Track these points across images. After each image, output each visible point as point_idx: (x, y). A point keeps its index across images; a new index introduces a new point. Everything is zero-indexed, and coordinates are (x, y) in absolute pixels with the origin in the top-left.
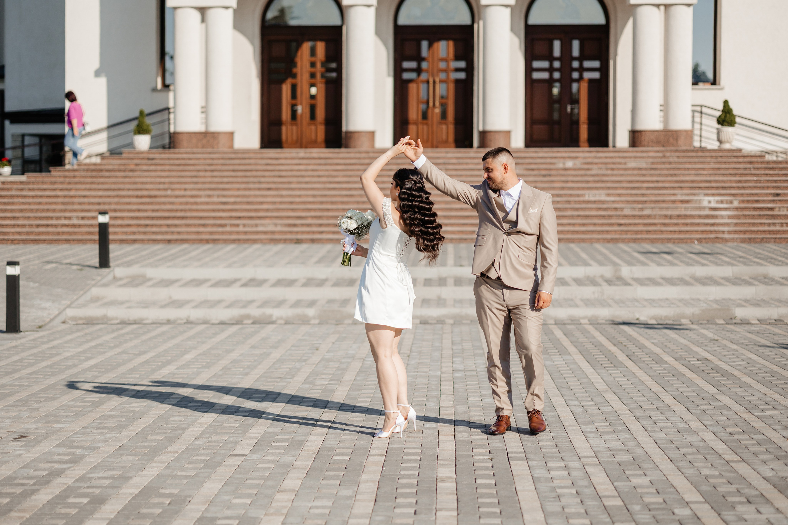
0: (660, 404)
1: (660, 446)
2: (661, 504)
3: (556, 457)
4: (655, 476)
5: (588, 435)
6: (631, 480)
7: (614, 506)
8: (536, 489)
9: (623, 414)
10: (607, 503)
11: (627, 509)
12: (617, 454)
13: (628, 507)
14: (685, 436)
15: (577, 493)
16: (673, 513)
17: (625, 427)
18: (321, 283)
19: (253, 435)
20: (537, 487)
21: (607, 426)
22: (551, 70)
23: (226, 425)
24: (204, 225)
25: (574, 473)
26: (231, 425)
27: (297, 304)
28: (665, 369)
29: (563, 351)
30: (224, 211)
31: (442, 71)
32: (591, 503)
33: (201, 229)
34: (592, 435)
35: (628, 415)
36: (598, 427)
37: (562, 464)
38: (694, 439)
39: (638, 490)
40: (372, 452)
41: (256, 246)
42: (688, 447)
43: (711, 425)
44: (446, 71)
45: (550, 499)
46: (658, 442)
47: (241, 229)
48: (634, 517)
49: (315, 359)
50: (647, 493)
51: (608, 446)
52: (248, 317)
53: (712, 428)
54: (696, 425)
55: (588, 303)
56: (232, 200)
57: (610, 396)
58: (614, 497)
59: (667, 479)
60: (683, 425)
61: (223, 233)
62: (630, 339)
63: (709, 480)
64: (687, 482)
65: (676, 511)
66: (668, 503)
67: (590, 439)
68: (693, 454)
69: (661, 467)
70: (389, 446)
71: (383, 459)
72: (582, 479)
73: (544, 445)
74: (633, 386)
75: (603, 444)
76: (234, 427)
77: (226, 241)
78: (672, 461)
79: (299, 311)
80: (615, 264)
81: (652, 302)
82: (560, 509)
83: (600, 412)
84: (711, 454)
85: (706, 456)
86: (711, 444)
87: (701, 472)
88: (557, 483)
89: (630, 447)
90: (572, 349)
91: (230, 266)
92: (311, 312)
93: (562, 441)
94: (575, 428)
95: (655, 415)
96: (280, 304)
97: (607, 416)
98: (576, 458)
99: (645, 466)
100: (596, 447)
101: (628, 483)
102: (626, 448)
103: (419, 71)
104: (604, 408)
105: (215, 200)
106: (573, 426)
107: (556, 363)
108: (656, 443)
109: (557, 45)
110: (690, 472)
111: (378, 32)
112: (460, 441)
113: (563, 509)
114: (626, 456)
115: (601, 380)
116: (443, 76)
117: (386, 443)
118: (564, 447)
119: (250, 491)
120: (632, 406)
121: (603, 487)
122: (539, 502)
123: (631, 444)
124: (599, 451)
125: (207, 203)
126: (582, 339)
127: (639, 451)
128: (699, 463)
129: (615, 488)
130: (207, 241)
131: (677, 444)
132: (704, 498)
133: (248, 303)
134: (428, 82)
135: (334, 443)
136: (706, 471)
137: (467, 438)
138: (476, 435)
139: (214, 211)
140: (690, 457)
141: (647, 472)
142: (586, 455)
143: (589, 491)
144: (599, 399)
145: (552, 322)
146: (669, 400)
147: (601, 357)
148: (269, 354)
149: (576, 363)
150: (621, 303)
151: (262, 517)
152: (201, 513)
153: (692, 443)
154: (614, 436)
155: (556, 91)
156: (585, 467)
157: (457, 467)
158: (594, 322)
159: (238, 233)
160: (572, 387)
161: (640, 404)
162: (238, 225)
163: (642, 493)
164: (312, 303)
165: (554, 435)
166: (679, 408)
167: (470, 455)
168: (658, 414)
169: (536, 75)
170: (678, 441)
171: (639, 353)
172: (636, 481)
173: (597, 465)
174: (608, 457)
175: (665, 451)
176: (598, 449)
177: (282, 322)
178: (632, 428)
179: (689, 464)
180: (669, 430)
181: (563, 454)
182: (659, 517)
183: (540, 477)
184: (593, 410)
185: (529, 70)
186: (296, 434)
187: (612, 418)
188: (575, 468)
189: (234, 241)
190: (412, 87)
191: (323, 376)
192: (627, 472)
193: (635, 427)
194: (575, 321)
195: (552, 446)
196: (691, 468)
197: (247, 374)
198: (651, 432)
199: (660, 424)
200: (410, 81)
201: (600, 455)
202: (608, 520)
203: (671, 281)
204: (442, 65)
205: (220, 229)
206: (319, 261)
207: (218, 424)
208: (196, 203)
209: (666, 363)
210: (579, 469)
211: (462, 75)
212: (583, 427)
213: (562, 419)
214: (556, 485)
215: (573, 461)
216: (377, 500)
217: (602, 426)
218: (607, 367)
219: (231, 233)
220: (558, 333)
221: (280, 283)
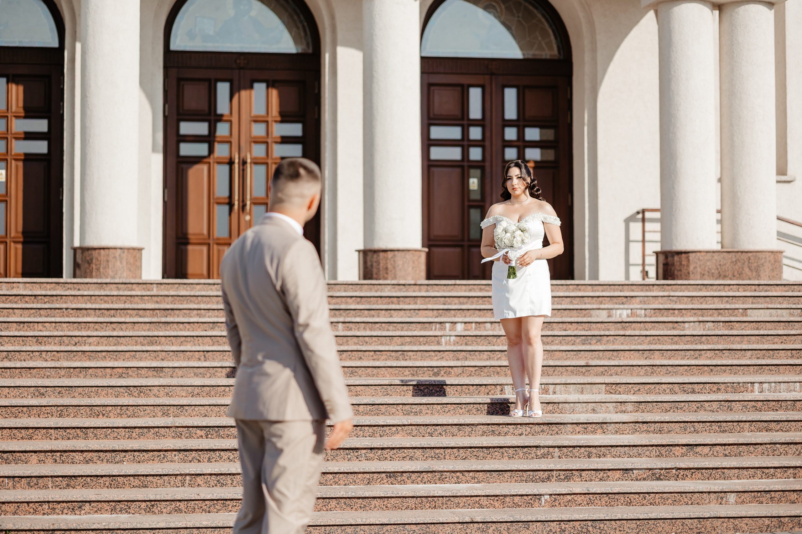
22: (465, 143)
31: (257, 141)
44: (264, 141)
103: (211, 140)
109: (475, 95)
116: (259, 151)
134: (231, 163)
155: (474, 183)
169: (437, 153)
185: (427, 143)
190: (198, 172)
200: (197, 160)
204: (259, 130)
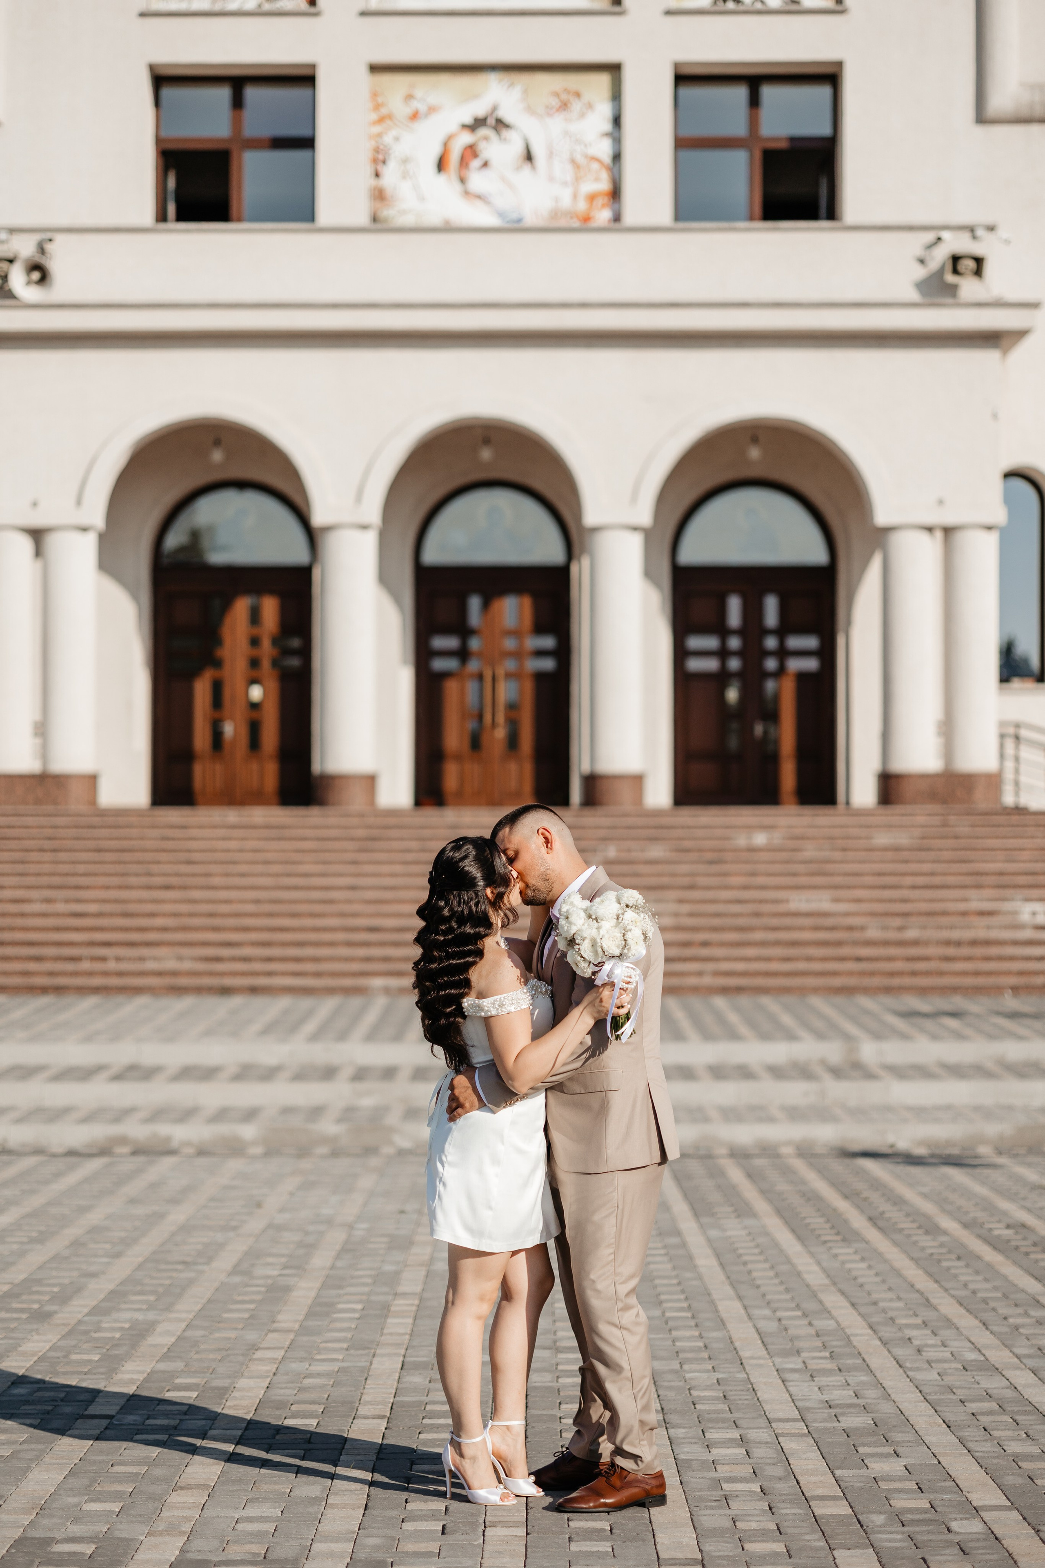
0: (930, 1315)
1: (928, 1398)
2: (925, 1511)
3: (724, 1421)
4: (915, 1456)
5: (788, 1376)
6: (869, 1464)
7: (832, 1515)
8: (681, 1483)
9: (857, 1335)
10: (822, 1509)
11: (860, 1523)
12: (843, 1414)
13: (861, 1518)
14: (977, 1378)
15: (762, 1491)
16: (949, 1530)
17: (860, 1361)
18: (269, 1074)
19: (127, 1376)
20: (685, 1479)
21: (825, 1358)
22: (723, 653)
23: (74, 1357)
24: (38, 959)
25: (757, 1452)
26: (85, 1357)
27: (221, 1115)
28: (942, 1245)
29: (744, 1211)
30: (77, 929)
31: (510, 655)
32: (788, 1511)
33: (32, 966)
34: (796, 1376)
35: (867, 1338)
36: (808, 1361)
37: (735, 1434)
38: (994, 1384)
39: (880, 1484)
40: (362, 1411)
41: (142, 1000)
42: (981, 1400)
43: (1029, 1356)
44: (518, 655)
45: (709, 1504)
46: (925, 1389)
47: (112, 965)
48: (872, 1537)
49: (255, 1225)
50: (899, 1491)
51: (826, 1397)
52: (123, 1140)
53: (1030, 1362)
54: (999, 1356)
55: (794, 1114)
56: (93, 908)
57: (833, 1300)
58: (834, 1498)
59: (939, 1463)
60: (972, 1356)
61: (75, 974)
62: (876, 1185)
63: (1019, 1464)
64: (979, 1468)
65: (954, 1525)
66: (938, 1509)
67: (791, 1383)
68: (991, 1413)
69: (927, 1439)
70: (397, 1399)
71: (384, 1423)
72: (774, 1464)
73: (699, 1396)
74: (878, 1279)
75: (817, 1395)
76: (90, 1361)
77: (83, 991)
78: (949, 1427)
79: (224, 1129)
80: (847, 1038)
81: (920, 1113)
82: (728, 1524)
83: (812, 1331)
84: (1025, 1413)
85: (1017, 1417)
86: (1028, 1393)
87: (1005, 1448)
88: (723, 1471)
89: (869, 1401)
90: (761, 1205)
91: (89, 1039)
92: (248, 1132)
93: (735, 1388)
94: (762, 1362)
95: (920, 1336)
96: (186, 1115)
97: (826, 1338)
98: (763, 1422)
99: (898, 1437)
100: (802, 1400)
101: (864, 1471)
102: (861, 1402)
103: (463, 654)
104: (820, 1324)
105: (61, 907)
106: (759, 1358)
107: (729, 1233)
108: (920, 1391)
109: (735, 604)
110: (985, 1448)
111: (384, 578)
112: (535, 1388)
113: (734, 1522)
114: (860, 1419)
115: (816, 1268)
116: (510, 665)
117: (391, 1394)
118: (740, 1399)
119: (119, 1488)
120: (875, 1319)
121: (813, 1479)
122: (688, 1509)
123: (871, 1394)
124: (808, 1409)
125: (44, 915)
126: (782, 1186)
127: (887, 1408)
128: (1002, 1430)
129: (837, 1481)
130: (44, 990)
131: (961, 1393)
132: (1010, 1501)
133: (123, 1114)
134: (481, 678)
135: (288, 1392)
136: (1014, 1447)
137: (549, 1382)
138: (568, 1377)
139: (58, 929)
140: (984, 1420)
141: (900, 1450)
142: (781, 1415)
143: (786, 1487)
144: (811, 1306)
145: (723, 1151)
146: (948, 1307)
147: (817, 1222)
148: (162, 1216)
149: (767, 1234)
150: (859, 1113)
151: (142, 1538)
152: (22, 1530)
153: (989, 1391)
154: (839, 1379)
155: (732, 695)
156: (780, 1439)
157: (529, 1439)
158: (805, 1152)
159: (106, 974)
160: (758, 1282)
161: (890, 1314)
162: (103, 959)
163: (889, 1490)
164: (250, 1115)
165: (721, 1376)
166: (967, 1322)
167: (555, 1416)
168: (926, 1335)
169: (695, 665)
170: (962, 1388)
171: (893, 1214)
172: (878, 1467)
173: (803, 1435)
174: (825, 1420)
175: (938, 1408)
176: (807, 1404)
177: (191, 1150)
178: (874, 1363)
179: (983, 1432)
180: (946, 1366)
181: (736, 1415)
182: (919, 1538)
183: (691, 1460)
184: (799, 1328)
185: (680, 654)
186: (213, 1376)
187: (835, 1343)
188: (759, 1443)
189: (96, 990)
190: (451, 687)
191: (270, 1260)
192: (861, 1450)
193: (880, 1360)
194: (769, 1150)
195: (717, 1398)
196: (986, 1440)
197: (118, 1255)
198: (911, 1369)
199: (929, 1354)
200: (447, 675)
201: (809, 1417)
202: (822, 1543)
203: (957, 1071)
204: (510, 644)
205: (70, 967)
206: (267, 1031)
207: (59, 1354)
208: (23, 915)
209: (945, 1233)
210: (767, 1443)
211: (548, 664)
212: (778, 1360)
213: (737, 1344)
214: (722, 1475)
215: (758, 1428)
216: (370, 1504)
217: (814, 1358)
218: (830, 1241)
219: (90, 974)
220: (735, 1174)
221: (187, 1073)
